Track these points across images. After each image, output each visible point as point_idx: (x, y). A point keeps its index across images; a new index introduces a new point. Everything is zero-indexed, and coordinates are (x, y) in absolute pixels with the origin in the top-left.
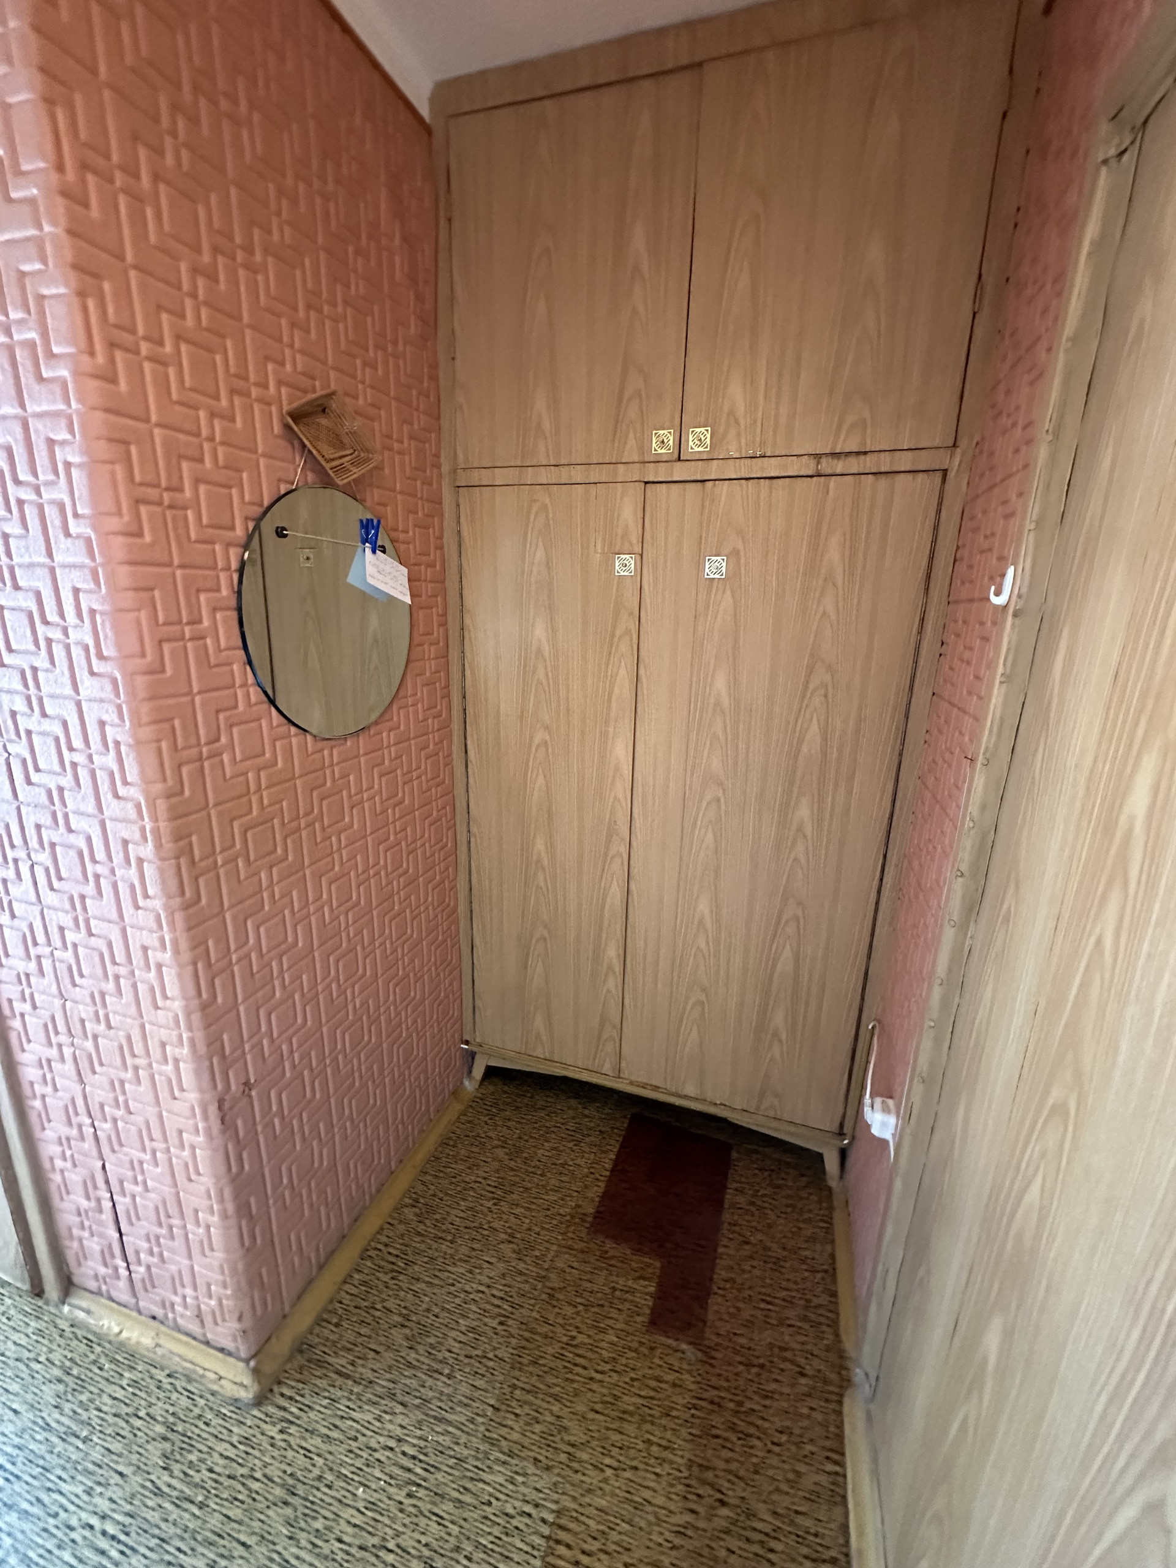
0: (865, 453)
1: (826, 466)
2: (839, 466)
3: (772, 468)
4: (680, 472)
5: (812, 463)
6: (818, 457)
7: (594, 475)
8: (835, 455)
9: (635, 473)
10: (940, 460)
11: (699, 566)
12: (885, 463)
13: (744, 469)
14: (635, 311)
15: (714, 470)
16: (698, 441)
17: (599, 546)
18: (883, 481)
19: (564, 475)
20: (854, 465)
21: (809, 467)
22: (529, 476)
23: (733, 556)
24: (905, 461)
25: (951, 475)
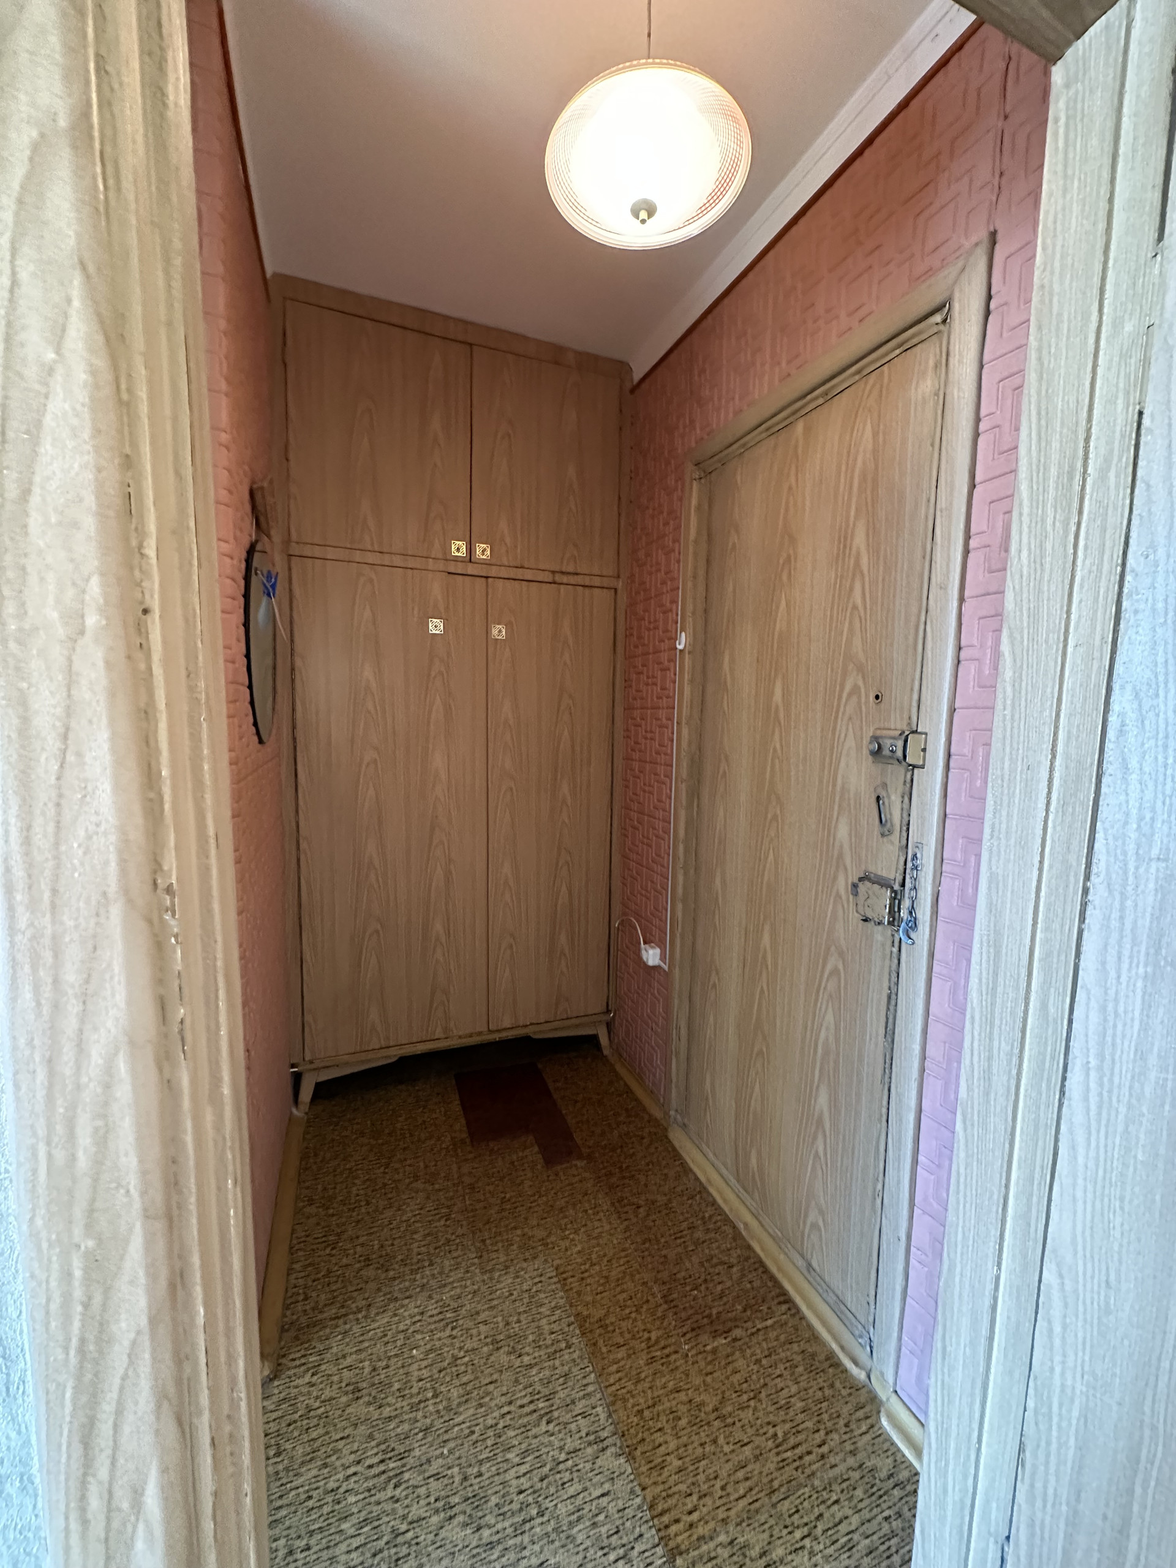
0: (577, 574)
1: (558, 578)
2: (565, 579)
3: (529, 575)
4: (471, 569)
5: (551, 575)
6: (553, 572)
7: (411, 563)
8: (563, 573)
9: (441, 566)
10: (612, 583)
11: (488, 632)
12: (587, 581)
13: (513, 573)
14: (435, 465)
15: (493, 571)
16: (482, 551)
17: (416, 612)
18: (587, 591)
19: (386, 559)
20: (572, 580)
21: (548, 577)
22: (357, 556)
23: (509, 625)
24: (597, 581)
25: (619, 592)
